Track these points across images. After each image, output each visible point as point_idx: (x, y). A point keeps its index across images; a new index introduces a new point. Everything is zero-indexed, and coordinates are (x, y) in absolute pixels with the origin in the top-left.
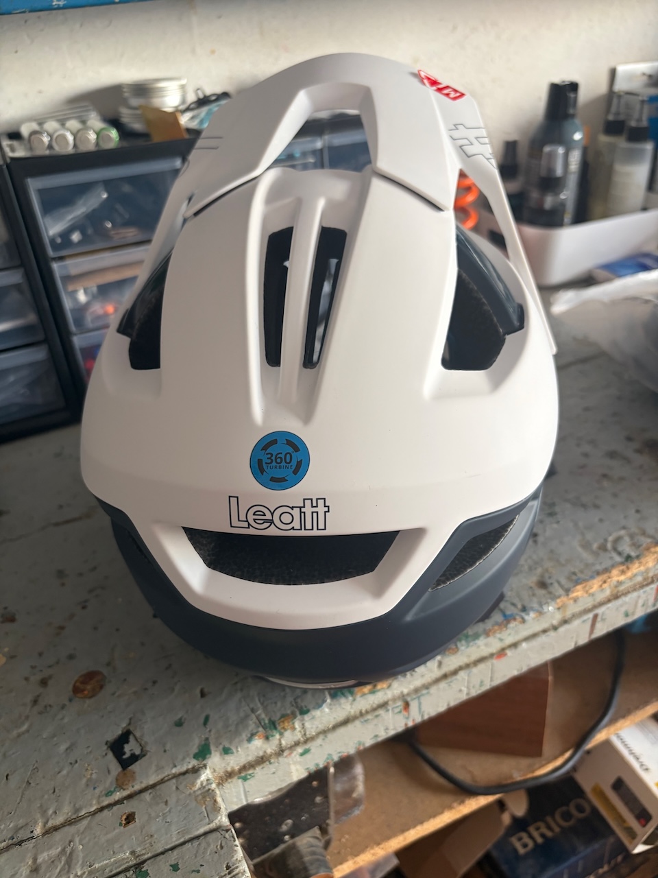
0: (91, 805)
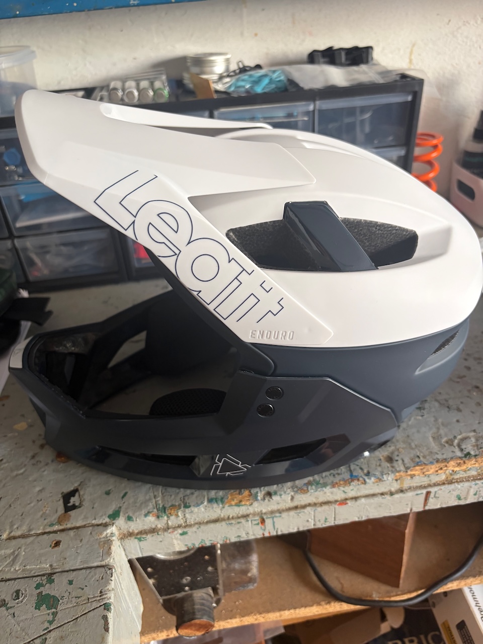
0: (39, 529)
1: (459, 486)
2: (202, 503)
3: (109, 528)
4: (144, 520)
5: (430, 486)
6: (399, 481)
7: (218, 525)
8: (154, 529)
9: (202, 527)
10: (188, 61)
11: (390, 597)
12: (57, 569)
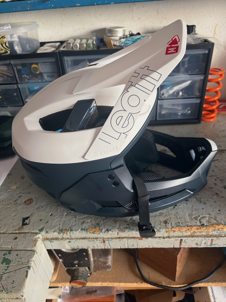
0: (10, 231)
1: (197, 239)
2: (78, 230)
3: (38, 235)
4: (53, 234)
5: (183, 237)
6: (168, 233)
7: (84, 240)
8: (57, 238)
9: (77, 240)
10: (106, 30)
11: (171, 285)
12: (13, 249)
